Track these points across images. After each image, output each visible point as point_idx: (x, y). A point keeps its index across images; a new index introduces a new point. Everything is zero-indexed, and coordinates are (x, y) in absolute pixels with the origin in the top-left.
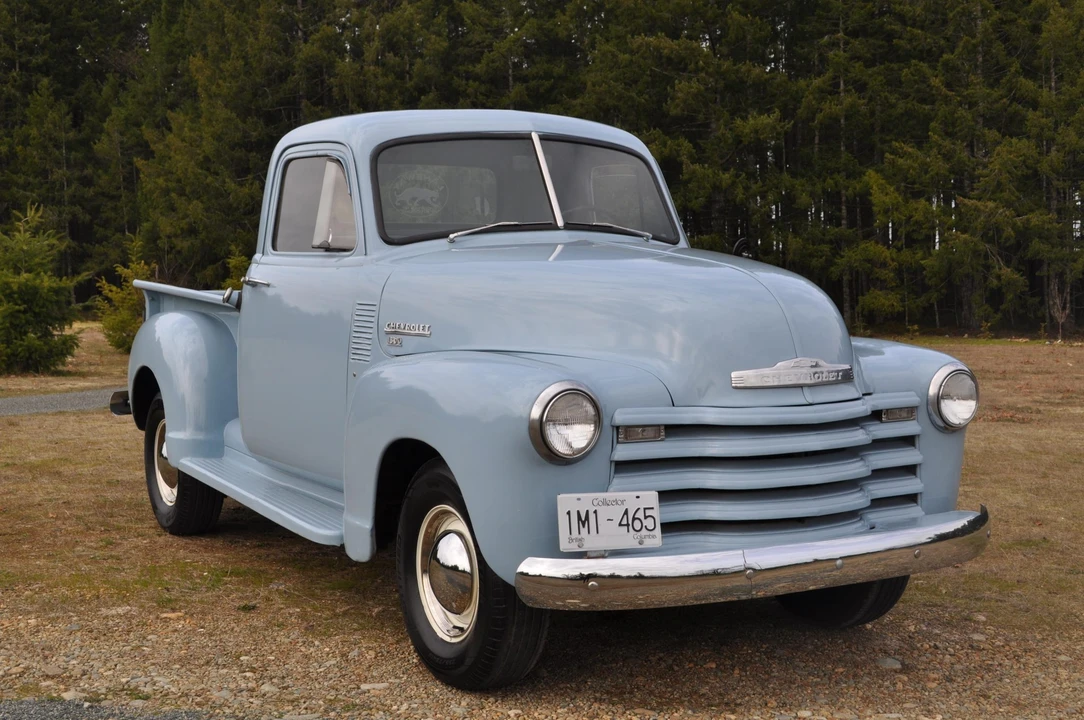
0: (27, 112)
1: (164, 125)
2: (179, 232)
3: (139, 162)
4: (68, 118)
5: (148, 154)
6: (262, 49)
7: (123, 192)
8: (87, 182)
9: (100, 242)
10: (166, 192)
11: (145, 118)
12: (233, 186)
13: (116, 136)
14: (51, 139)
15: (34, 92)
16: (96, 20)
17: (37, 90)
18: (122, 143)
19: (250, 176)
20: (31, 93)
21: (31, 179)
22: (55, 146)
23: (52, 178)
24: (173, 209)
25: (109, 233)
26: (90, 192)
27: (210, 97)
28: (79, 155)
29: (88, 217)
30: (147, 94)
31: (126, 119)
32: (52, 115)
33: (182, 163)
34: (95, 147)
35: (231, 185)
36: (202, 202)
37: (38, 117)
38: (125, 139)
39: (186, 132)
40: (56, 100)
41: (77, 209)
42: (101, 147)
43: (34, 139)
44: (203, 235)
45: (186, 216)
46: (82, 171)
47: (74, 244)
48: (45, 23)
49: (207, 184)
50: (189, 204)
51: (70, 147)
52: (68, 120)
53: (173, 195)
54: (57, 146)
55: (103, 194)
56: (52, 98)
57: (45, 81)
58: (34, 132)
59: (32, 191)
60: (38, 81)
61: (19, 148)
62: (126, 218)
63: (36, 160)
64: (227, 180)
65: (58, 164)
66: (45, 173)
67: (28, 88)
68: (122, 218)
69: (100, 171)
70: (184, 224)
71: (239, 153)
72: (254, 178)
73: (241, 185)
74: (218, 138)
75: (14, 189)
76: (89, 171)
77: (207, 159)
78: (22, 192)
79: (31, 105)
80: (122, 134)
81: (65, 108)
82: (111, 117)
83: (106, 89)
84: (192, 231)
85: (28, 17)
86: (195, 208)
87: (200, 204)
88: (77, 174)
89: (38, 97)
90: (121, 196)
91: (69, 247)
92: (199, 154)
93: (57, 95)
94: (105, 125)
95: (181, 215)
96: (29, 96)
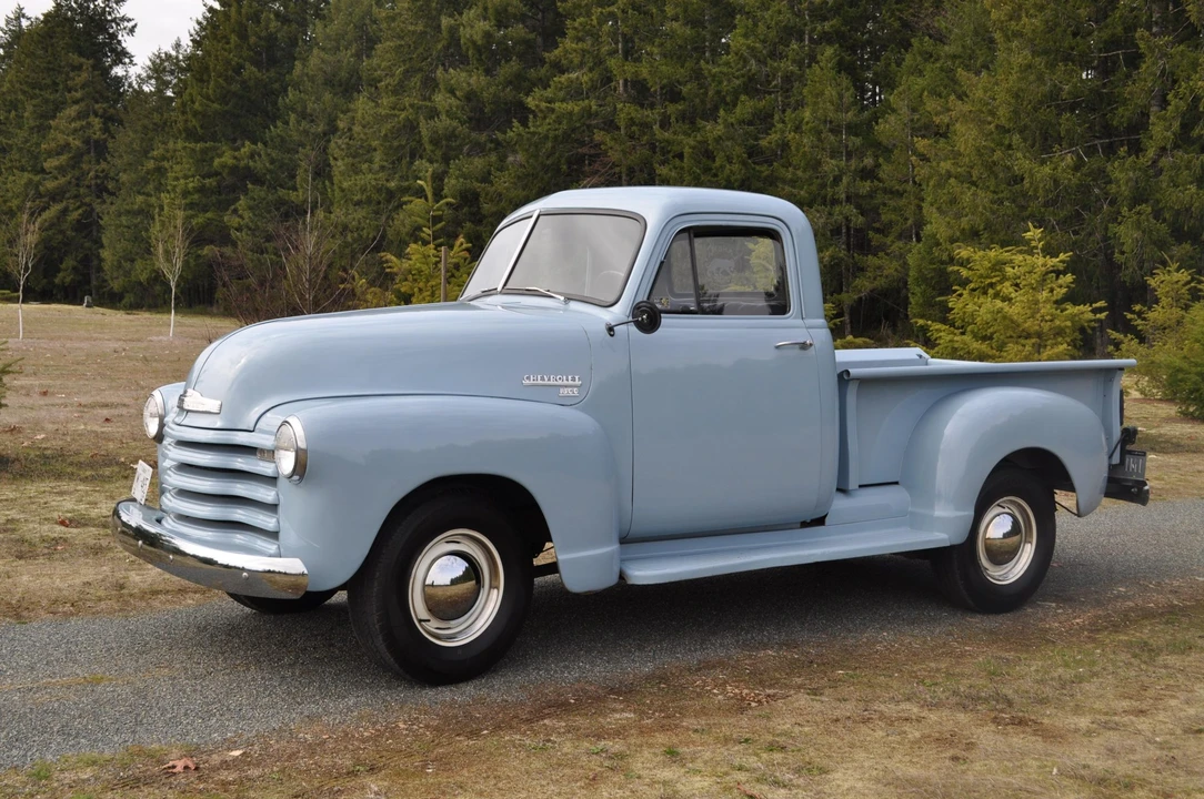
18: (912, 120)
21: (799, 173)
26: (865, 187)
43: (807, 123)
57: (829, 51)
76: (868, 161)
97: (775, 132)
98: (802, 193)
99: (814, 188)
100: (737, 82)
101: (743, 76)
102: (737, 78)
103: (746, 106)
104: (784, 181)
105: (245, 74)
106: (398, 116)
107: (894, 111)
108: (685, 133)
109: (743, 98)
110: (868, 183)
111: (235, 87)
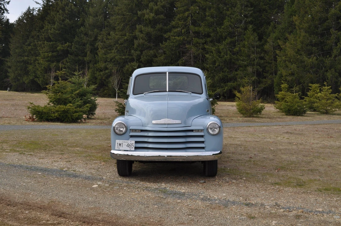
0: (245, 37)
1: (286, 39)
2: (288, 74)
3: (278, 52)
4: (257, 38)
5: (281, 49)
6: (317, 12)
7: (273, 62)
8: (262, 58)
9: (265, 78)
10: (285, 61)
11: (281, 37)
12: (306, 59)
13: (271, 43)
14: (251, 45)
15: (247, 30)
16: (268, 5)
17: (248, 29)
18: (273, 45)
19: (313, 56)
20: (246, 30)
22: (252, 47)
23: (251, 57)
24: (287, 67)
25: (268, 75)
27: (300, 29)
28: (260, 50)
29: (261, 70)
30: (282, 28)
31: (275, 38)
32: (252, 37)
33: (290, 52)
34: (264, 47)
35: (305, 58)
36: (296, 64)
37: (248, 38)
38: (274, 44)
39: (292, 42)
40: (254, 32)
41: (258, 67)
42: (266, 47)
43: (246, 45)
44: (296, 75)
45: (291, 69)
46: (260, 54)
47: (256, 78)
48: (252, 7)
49: (298, 59)
50: (292, 65)
51: (257, 47)
52: (257, 39)
53: (287, 62)
54: (253, 47)
55: (266, 62)
56: (252, 32)
57: (251, 26)
58: (246, 43)
59: (245, 62)
60: (249, 27)
61: (242, 48)
62: (274, 70)
63: (246, 52)
64: (304, 57)
65: (253, 53)
66: (249, 56)
67: (246, 29)
68: (272, 70)
69: (266, 55)
70: (290, 72)
71: (309, 47)
72: (314, 56)
73: (309, 58)
74: (302, 43)
75: (240, 61)
77: (298, 50)
78: (242, 62)
79: (246, 35)
80: (273, 42)
81: (256, 34)
82: (270, 37)
83: (270, 28)
84: (292, 74)
85: (247, 6)
86: (293, 67)
87: (295, 65)
88: (258, 55)
89: (248, 32)
90: (272, 63)
91: (255, 79)
92: (296, 49)
93: (254, 30)
94: (268, 39)
95: (289, 69)
96: (245, 32)
97: (237, 47)
98: (245, 63)
99: (248, 62)
100: (226, 33)
101: (228, 32)
102: (226, 32)
103: (229, 40)
104: (240, 60)
105: (66, 22)
106: (124, 38)
107: (268, 42)
108: (212, 46)
109: (228, 38)
110: (263, 61)
111: (62, 26)
